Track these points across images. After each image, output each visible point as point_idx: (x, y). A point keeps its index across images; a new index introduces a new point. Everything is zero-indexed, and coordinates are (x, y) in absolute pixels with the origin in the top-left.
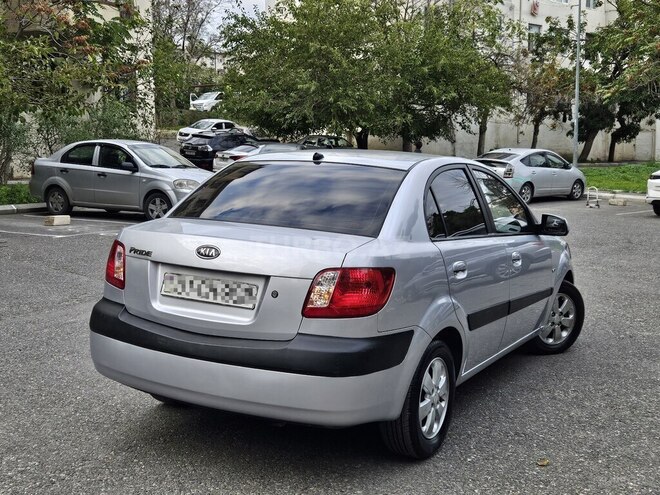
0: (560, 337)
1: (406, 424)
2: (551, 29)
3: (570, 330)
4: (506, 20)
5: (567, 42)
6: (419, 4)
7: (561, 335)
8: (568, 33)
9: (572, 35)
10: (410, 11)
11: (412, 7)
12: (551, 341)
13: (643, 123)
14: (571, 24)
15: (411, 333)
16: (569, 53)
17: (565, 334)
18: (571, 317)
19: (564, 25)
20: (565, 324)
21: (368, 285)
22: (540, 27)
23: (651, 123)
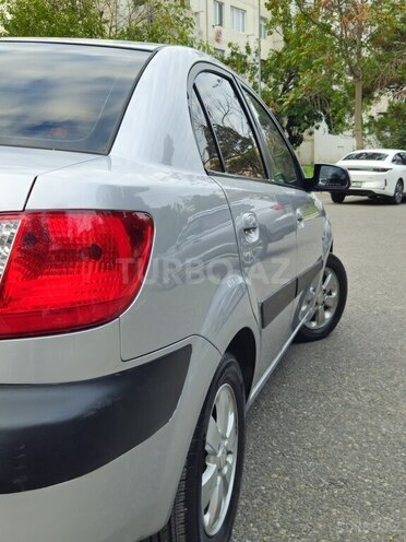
0: (324, 319)
1: (181, 528)
2: (233, 54)
3: (333, 310)
4: (198, 41)
5: (245, 65)
6: (122, 24)
7: (324, 317)
8: (246, 57)
9: (250, 59)
10: (114, 29)
11: (116, 26)
12: (314, 324)
13: (305, 135)
14: (248, 50)
15: (188, 349)
16: (248, 74)
17: (328, 315)
18: (334, 294)
19: (243, 51)
20: (328, 304)
21: (96, 253)
22: (223, 51)
23: (311, 133)
